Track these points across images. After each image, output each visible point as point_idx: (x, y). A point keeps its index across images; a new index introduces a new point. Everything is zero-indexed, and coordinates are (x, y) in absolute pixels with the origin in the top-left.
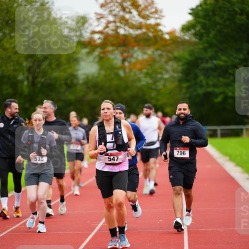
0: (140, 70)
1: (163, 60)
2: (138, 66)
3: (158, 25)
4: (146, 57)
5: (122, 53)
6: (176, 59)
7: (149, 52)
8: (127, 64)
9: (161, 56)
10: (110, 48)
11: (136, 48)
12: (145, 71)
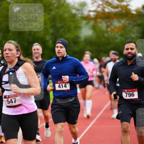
0: (117, 32)
1: (131, 26)
2: (116, 30)
3: (128, 5)
4: (120, 25)
5: (106, 23)
6: (139, 25)
7: (123, 21)
8: (109, 29)
9: (129, 24)
10: (99, 20)
11: (115, 20)
12: (120, 33)
